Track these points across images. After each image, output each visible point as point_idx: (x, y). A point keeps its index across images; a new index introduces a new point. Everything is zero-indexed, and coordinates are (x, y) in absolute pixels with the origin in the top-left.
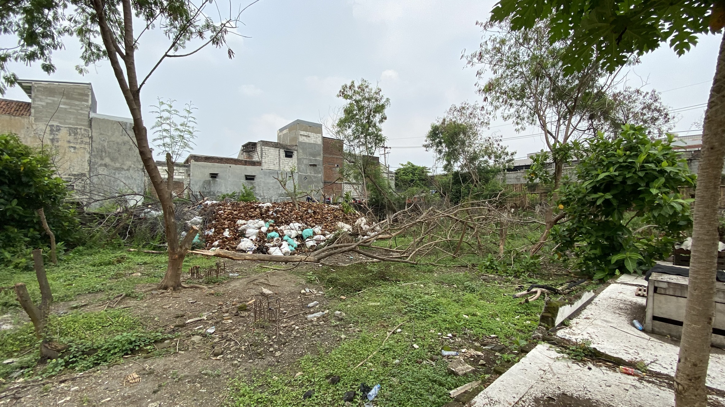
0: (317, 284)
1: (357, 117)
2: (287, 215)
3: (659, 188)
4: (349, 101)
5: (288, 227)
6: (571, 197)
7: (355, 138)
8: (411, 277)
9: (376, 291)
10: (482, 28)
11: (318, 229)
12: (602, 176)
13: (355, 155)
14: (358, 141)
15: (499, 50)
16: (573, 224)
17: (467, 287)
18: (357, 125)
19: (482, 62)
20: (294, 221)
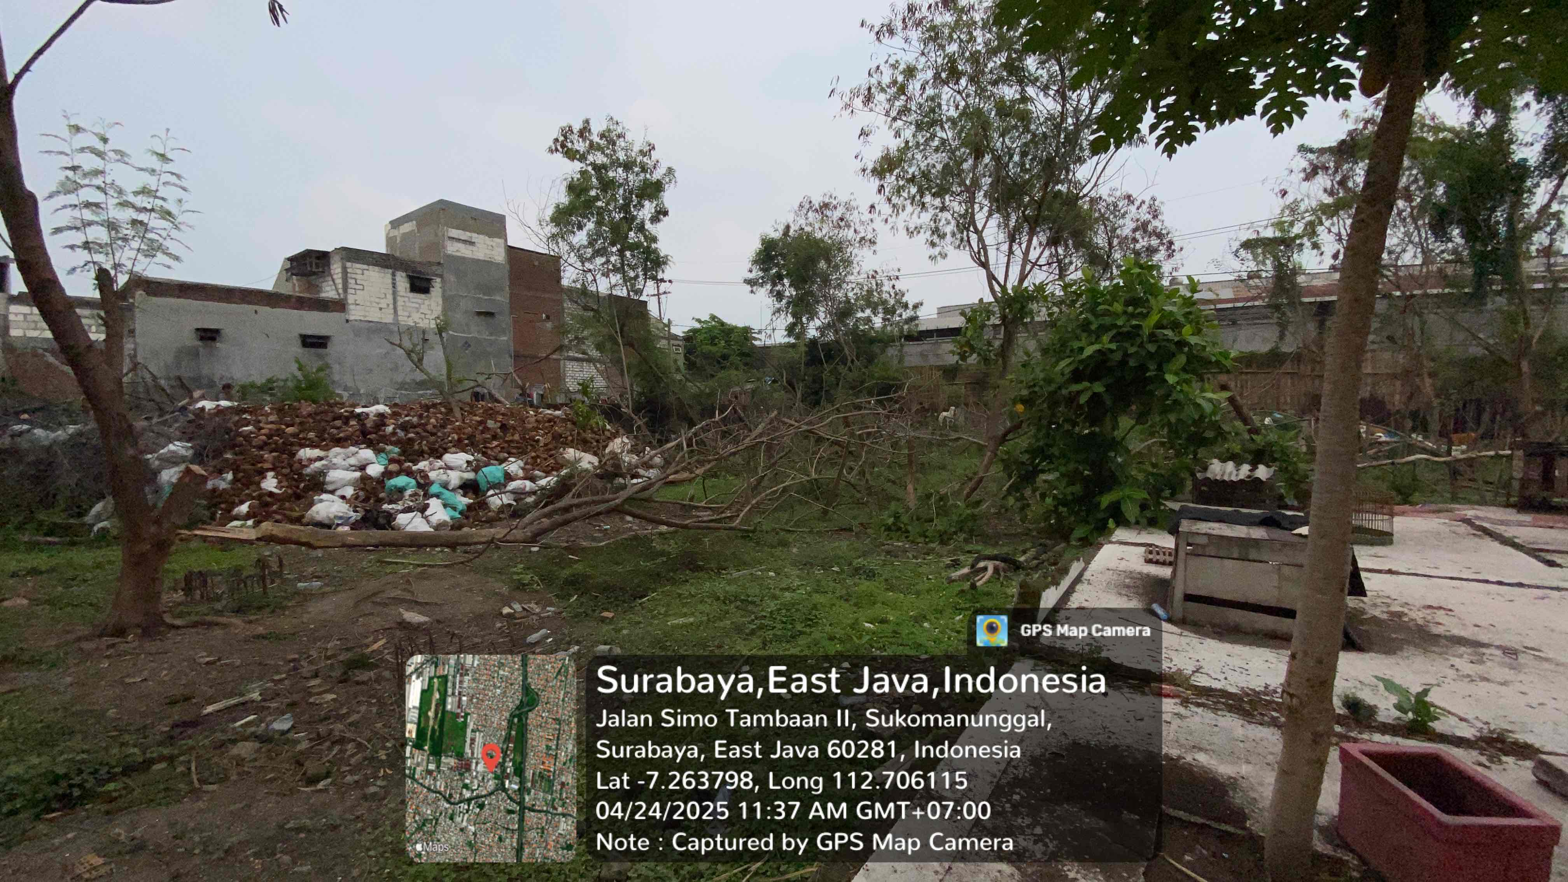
0: (537, 591)
1: (599, 204)
2: (433, 434)
3: (1176, 374)
4: (577, 166)
5: (439, 463)
6: (1037, 389)
7: (598, 253)
8: (747, 558)
9: (680, 595)
10: (873, 35)
11: (514, 466)
12: (1089, 351)
13: (596, 296)
14: (603, 260)
15: (902, 90)
16: (1038, 440)
17: (860, 568)
18: (599, 223)
19: (871, 110)
20: (453, 449)
